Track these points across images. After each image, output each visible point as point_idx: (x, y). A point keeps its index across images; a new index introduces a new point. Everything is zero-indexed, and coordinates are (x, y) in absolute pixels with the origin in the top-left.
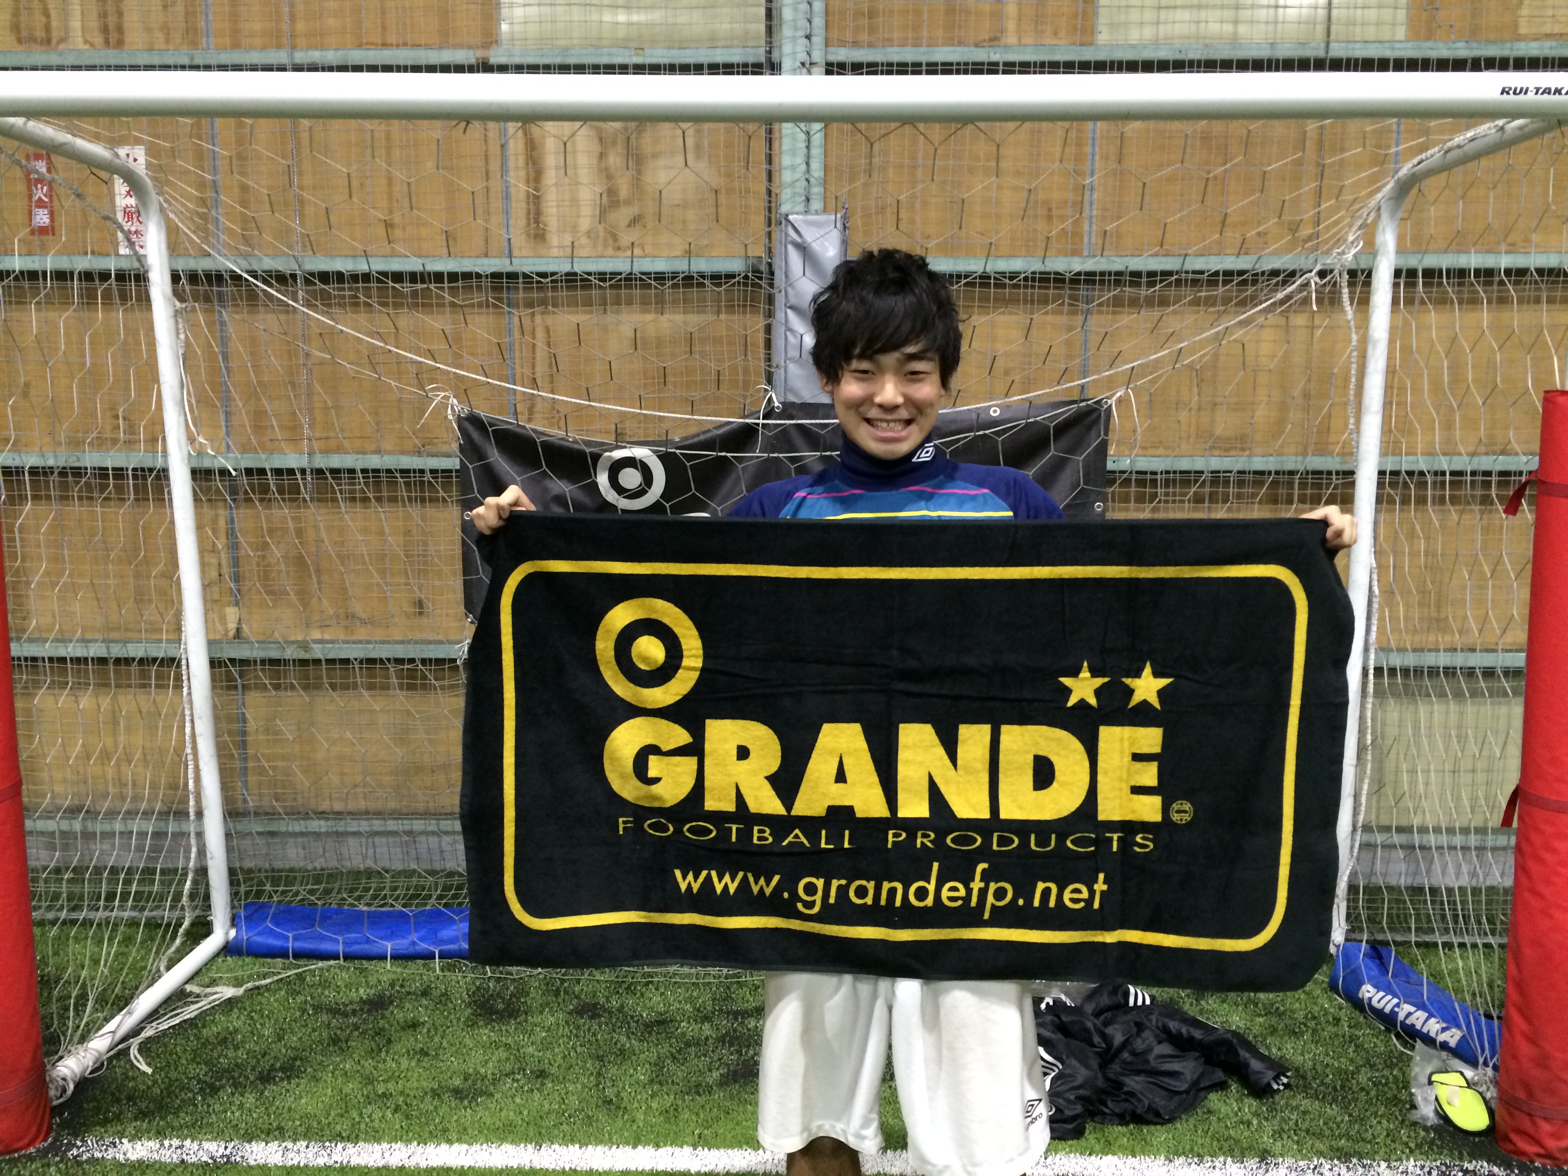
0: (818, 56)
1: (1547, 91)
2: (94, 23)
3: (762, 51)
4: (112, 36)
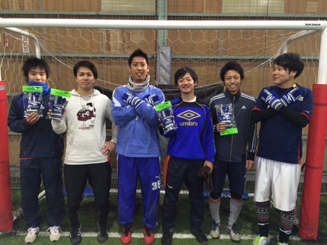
4: (22, 7)
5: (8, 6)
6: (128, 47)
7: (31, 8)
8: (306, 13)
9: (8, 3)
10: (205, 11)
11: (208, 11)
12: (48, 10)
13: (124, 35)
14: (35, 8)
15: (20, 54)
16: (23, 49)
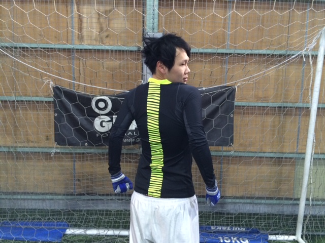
6: (107, 36)
13: (102, 20)
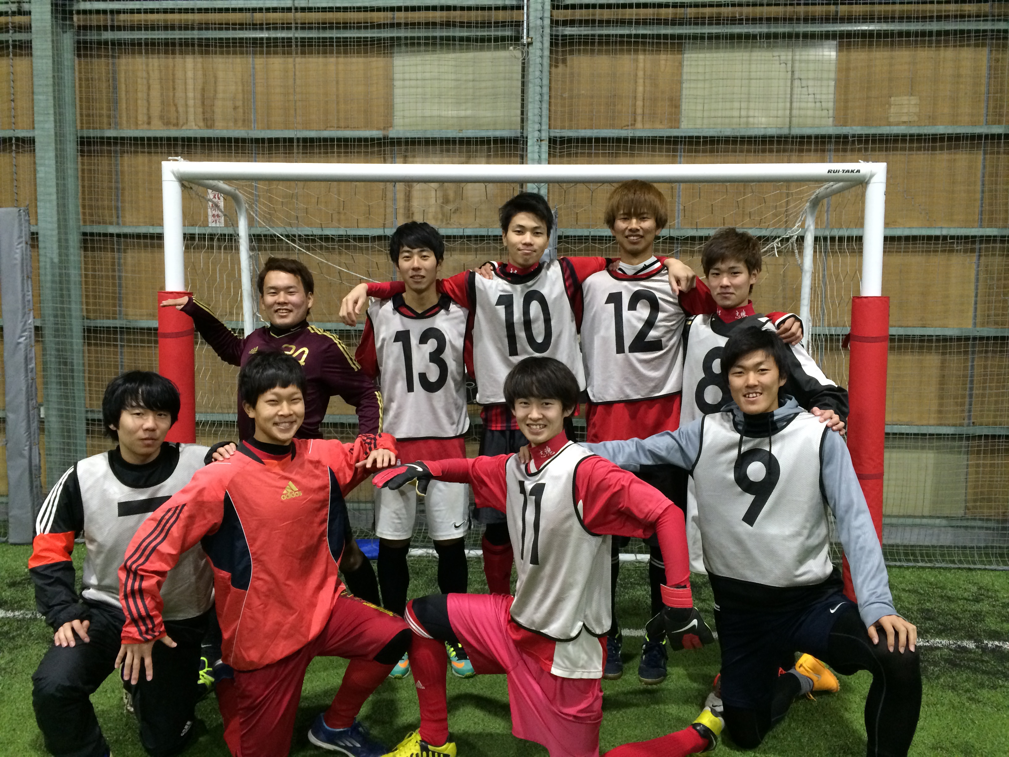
0: (545, 135)
1: (848, 171)
2: (201, 116)
3: (519, 131)
4: (209, 122)
5: (177, 118)
6: (456, 211)
7: (231, 124)
8: (889, 124)
9: (177, 112)
10: (639, 125)
11: (647, 126)
12: (269, 128)
14: (240, 123)
15: (202, 231)
16: (210, 219)
